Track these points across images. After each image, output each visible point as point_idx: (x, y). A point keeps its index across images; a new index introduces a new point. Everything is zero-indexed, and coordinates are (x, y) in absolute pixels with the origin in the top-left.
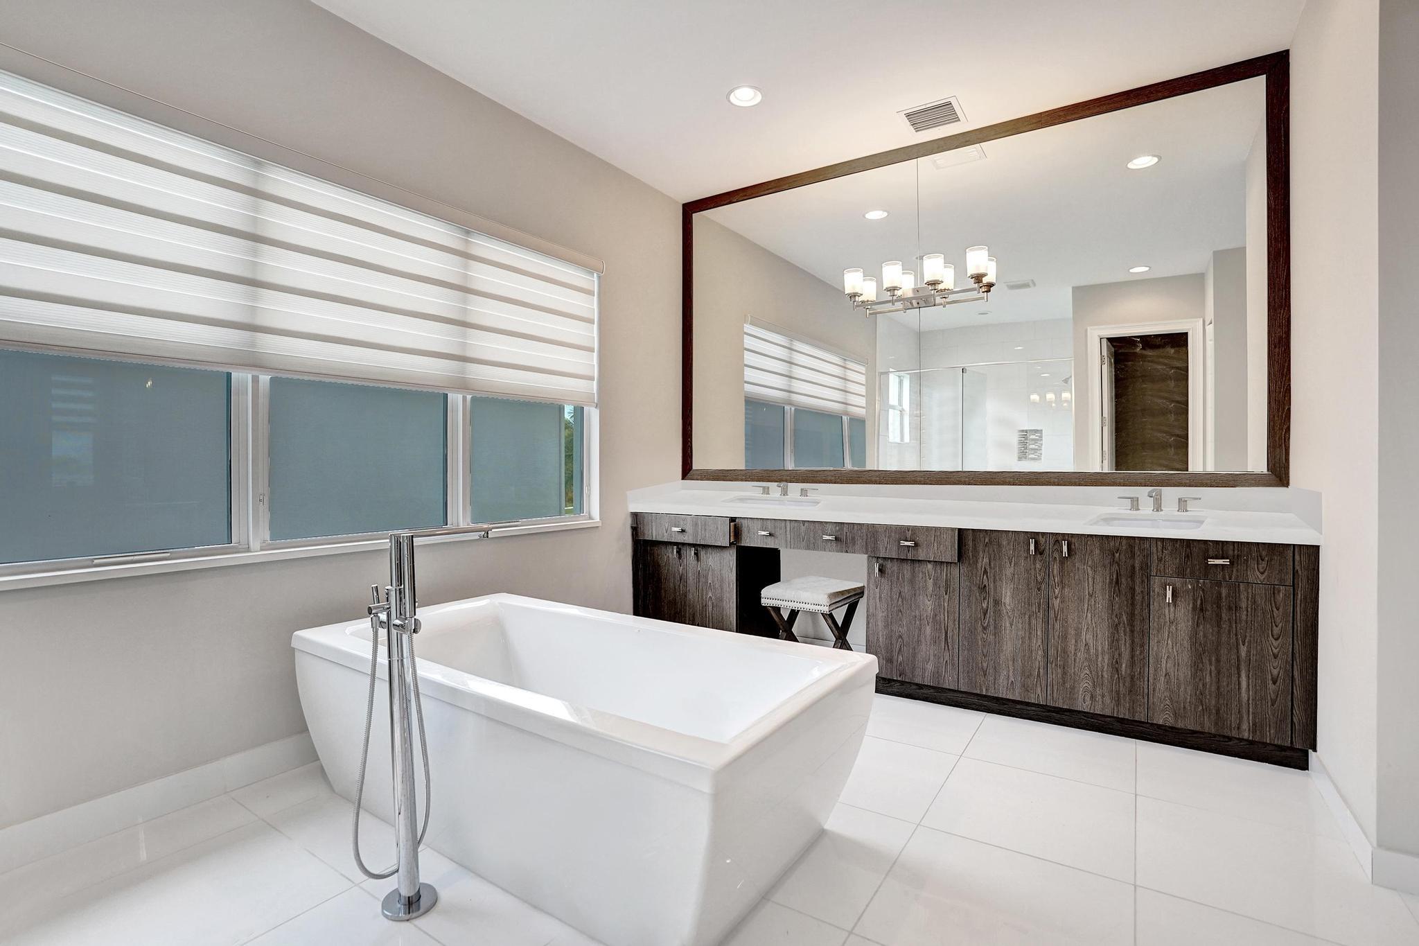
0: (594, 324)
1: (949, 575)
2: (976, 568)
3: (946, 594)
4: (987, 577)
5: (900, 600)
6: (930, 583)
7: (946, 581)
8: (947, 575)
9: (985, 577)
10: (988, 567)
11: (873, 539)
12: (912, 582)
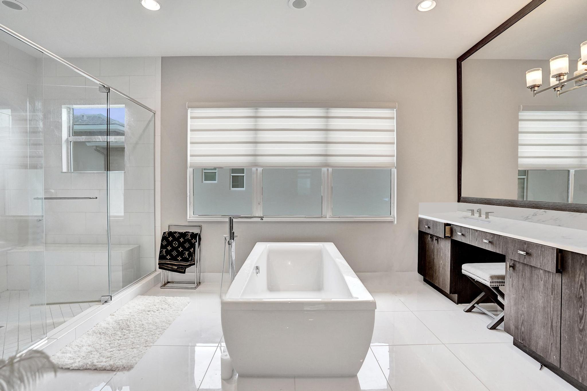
0: (394, 131)
1: (554, 281)
2: (574, 281)
3: (552, 294)
4: (583, 290)
5: (523, 289)
6: (542, 282)
7: (552, 285)
8: (552, 281)
9: (581, 290)
10: (583, 283)
11: (506, 246)
12: (531, 279)
